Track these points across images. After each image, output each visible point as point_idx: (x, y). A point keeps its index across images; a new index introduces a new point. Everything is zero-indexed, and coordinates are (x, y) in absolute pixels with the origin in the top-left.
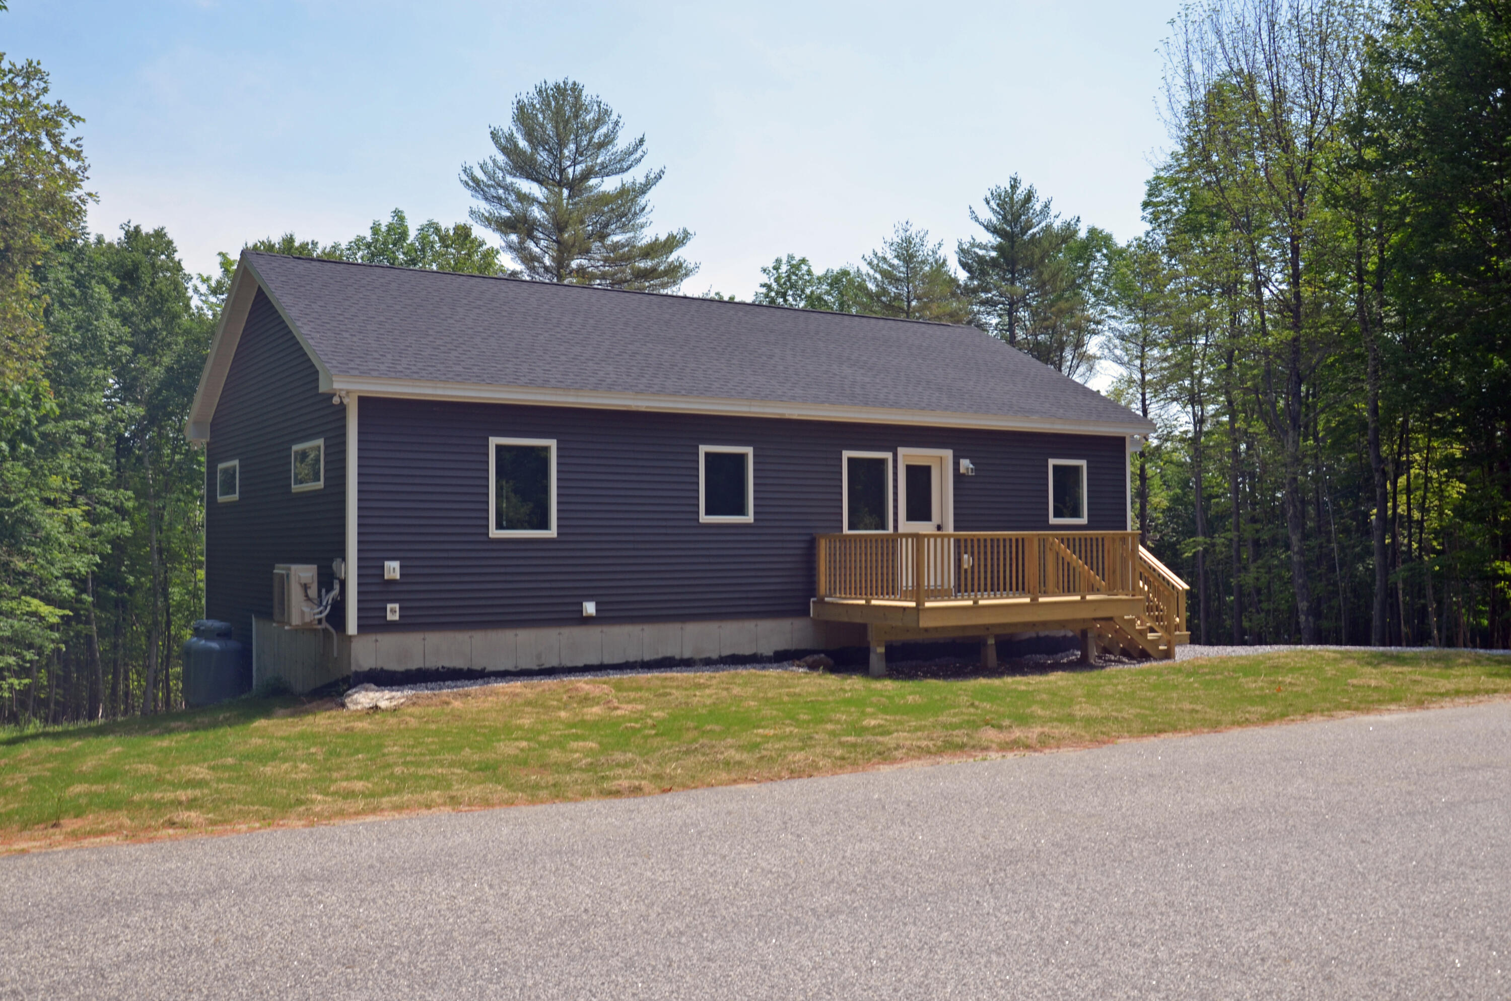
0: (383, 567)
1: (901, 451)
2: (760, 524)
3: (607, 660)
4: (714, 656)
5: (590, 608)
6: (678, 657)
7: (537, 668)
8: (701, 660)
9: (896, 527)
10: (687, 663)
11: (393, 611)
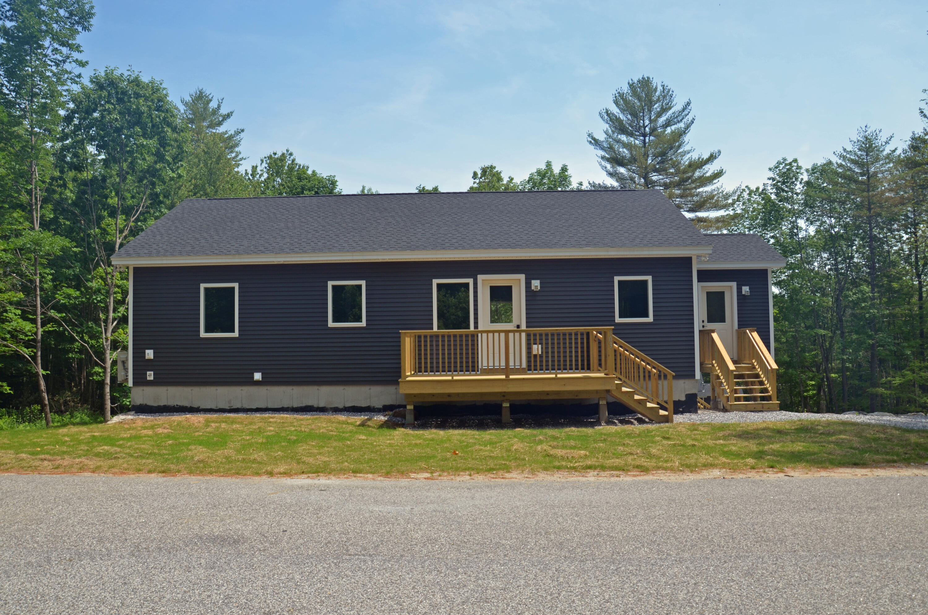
0: (145, 353)
1: (480, 277)
2: (371, 327)
3: (270, 406)
4: (341, 406)
5: (258, 376)
6: (315, 406)
7: (229, 408)
8: (331, 408)
9: (476, 327)
10: (322, 410)
11: (150, 375)
